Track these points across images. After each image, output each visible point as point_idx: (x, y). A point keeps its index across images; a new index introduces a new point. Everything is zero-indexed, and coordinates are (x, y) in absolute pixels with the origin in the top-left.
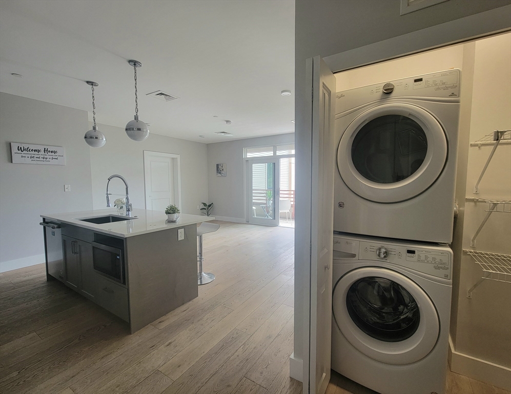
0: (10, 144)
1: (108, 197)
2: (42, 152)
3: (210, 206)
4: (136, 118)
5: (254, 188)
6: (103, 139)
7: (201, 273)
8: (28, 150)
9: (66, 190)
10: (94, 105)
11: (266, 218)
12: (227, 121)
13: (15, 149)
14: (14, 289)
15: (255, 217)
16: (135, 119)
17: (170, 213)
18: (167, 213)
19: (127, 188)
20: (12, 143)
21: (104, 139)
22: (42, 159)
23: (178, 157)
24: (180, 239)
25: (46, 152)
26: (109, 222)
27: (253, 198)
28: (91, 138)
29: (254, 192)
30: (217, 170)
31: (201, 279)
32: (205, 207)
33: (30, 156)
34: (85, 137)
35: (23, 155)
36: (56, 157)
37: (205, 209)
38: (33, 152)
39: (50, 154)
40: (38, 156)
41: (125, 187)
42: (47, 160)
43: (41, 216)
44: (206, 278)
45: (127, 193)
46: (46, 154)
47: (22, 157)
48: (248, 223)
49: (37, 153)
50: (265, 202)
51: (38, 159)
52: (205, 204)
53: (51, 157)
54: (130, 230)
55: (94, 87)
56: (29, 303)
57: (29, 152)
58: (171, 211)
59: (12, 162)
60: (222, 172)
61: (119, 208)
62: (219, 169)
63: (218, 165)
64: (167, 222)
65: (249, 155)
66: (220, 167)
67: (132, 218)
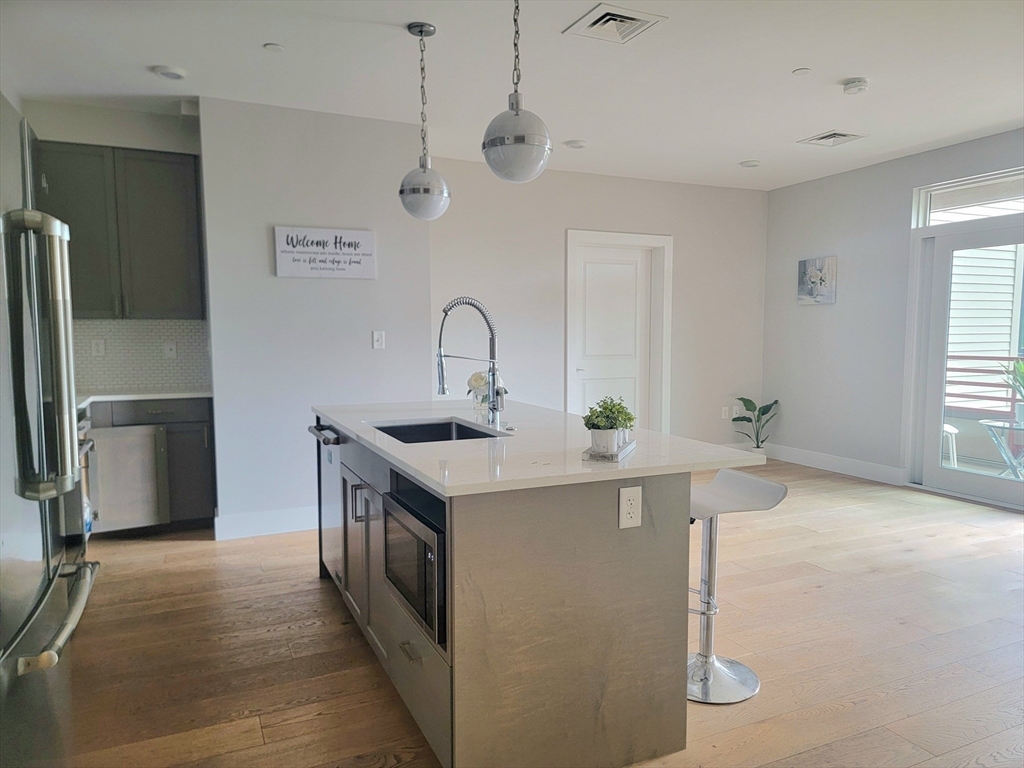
0: (274, 229)
1: (441, 365)
2: (331, 248)
3: (765, 410)
4: (514, 104)
5: (952, 349)
6: (442, 192)
7: (705, 655)
8: (303, 242)
9: (376, 344)
10: (423, 93)
11: (1007, 475)
12: (848, 83)
13: (281, 244)
14: (259, 583)
15: (954, 464)
16: (512, 106)
17: (598, 428)
18: (591, 424)
19: (492, 340)
20: (277, 229)
21: (446, 195)
22: (330, 265)
23: (667, 243)
24: (625, 523)
25: (338, 245)
26: (450, 439)
27: (950, 389)
28: (413, 192)
29: (951, 364)
30: (802, 281)
31: (705, 680)
32: (748, 414)
33: (307, 257)
34: (402, 192)
35: (297, 256)
36: (357, 259)
37: (749, 420)
38: (314, 248)
39: (346, 249)
40: (323, 258)
41: (489, 336)
42: (341, 266)
43: (313, 409)
44: (725, 679)
45: (492, 356)
46: (338, 250)
47: (294, 260)
48: (916, 485)
49: (320, 248)
50: (1005, 407)
51: (323, 265)
52: (748, 404)
53: (347, 258)
54: (495, 471)
55: (425, 39)
56: (272, 628)
57: (306, 249)
58: (606, 418)
59: (275, 274)
60: (819, 288)
61: (480, 398)
62: (806, 279)
63: (803, 265)
64: (587, 457)
65: (940, 218)
66: (811, 270)
67: (502, 434)
